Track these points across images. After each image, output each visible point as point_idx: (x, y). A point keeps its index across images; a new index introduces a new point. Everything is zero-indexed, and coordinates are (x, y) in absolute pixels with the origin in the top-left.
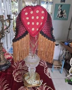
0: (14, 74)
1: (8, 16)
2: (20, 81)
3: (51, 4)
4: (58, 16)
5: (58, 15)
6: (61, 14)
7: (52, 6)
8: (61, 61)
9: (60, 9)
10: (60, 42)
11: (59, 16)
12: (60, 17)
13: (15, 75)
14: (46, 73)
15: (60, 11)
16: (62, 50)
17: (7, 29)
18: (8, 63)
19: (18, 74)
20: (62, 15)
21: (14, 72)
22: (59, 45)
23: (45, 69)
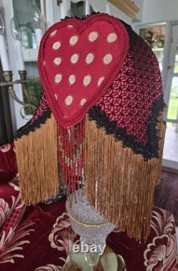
0: (59, 222)
2: (59, 248)
13: (60, 225)
14: (148, 258)
19: (69, 225)
21: (65, 216)
23: (154, 244)
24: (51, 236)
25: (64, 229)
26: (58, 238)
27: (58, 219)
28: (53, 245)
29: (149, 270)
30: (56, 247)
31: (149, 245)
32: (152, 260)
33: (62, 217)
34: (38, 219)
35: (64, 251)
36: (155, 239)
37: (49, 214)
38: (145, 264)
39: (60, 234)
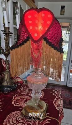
0: (15, 98)
2: (18, 106)
18: (14, 85)
19: (20, 98)
23: (56, 99)
24: (13, 103)
25: (18, 100)
26: (16, 103)
27: (14, 97)
28: (14, 105)
29: (56, 106)
30: (16, 106)
31: (54, 100)
32: (56, 104)
33: (15, 96)
35: (21, 106)
36: (56, 98)
38: (54, 105)
39: (17, 102)
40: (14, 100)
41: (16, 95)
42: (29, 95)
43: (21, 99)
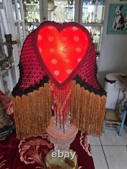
0: (21, 148)
1: (6, 36)
2: (32, 163)
3: (101, 4)
4: (115, 27)
5: (116, 24)
6: (121, 23)
7: (103, 7)
8: (120, 112)
9: (120, 13)
10: (118, 77)
11: (117, 26)
12: (118, 29)
13: (23, 149)
15: (120, 17)
16: (123, 92)
17: (7, 61)
18: (12, 123)
19: (29, 146)
20: (122, 25)
21: (22, 142)
22: (117, 82)
23: (82, 137)
24: (22, 158)
25: (27, 150)
26: (27, 157)
27: (19, 146)
29: (87, 150)
30: (29, 163)
31: (80, 138)
32: (85, 145)
33: (21, 144)
34: (4, 153)
36: (82, 134)
37: (10, 146)
39: (27, 154)
40: (23, 153)
41: (21, 141)
42: (41, 137)
43: (32, 148)
